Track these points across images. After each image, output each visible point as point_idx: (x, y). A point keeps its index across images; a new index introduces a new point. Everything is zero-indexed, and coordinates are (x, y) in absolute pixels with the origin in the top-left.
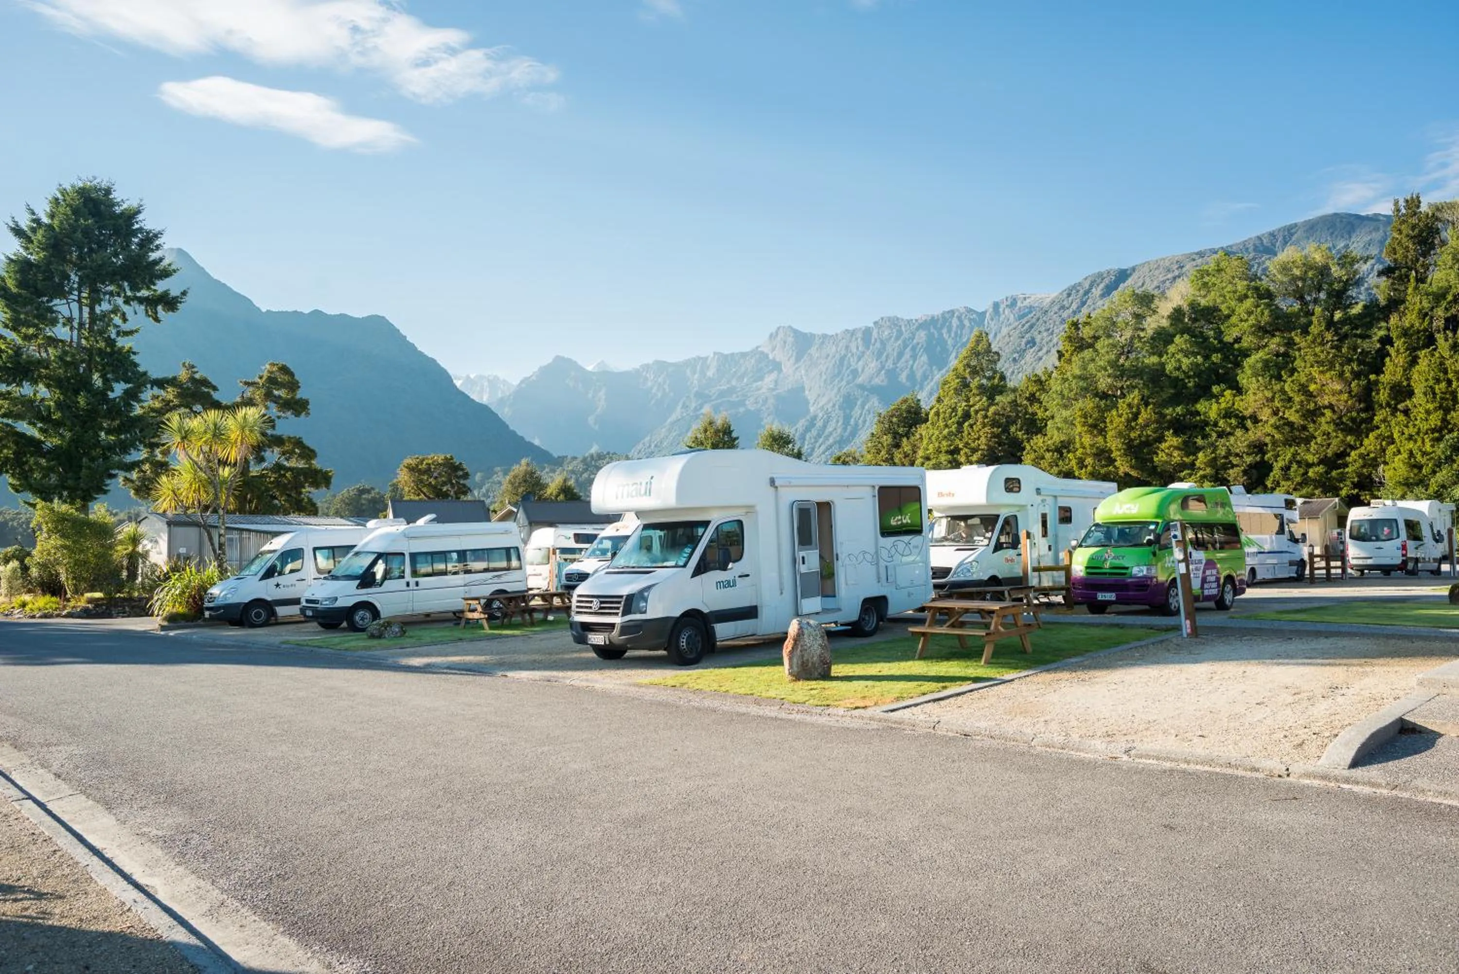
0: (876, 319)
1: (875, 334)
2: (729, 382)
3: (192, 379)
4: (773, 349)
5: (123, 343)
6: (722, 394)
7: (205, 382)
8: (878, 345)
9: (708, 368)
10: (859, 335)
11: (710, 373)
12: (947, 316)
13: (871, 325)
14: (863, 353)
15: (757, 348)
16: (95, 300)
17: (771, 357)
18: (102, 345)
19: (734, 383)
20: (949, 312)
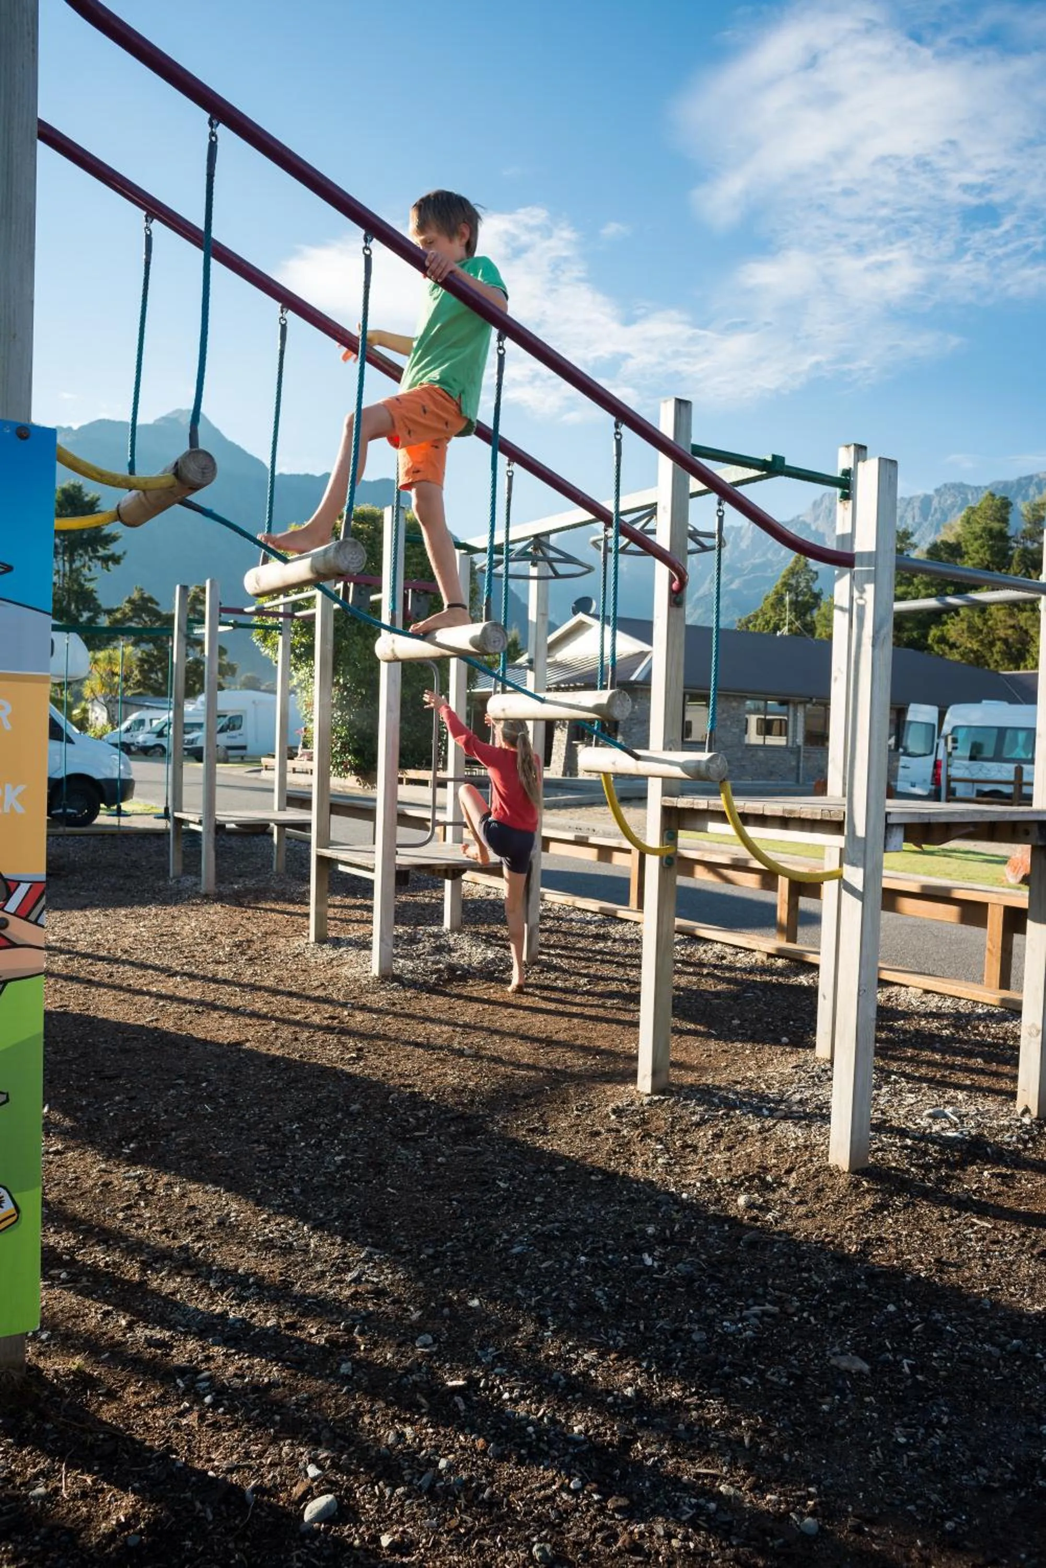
0: (938, 486)
1: (935, 503)
2: (764, 554)
3: (142, 598)
4: (816, 519)
5: (89, 586)
6: (755, 568)
7: (151, 600)
8: (938, 515)
9: (742, 538)
10: (917, 504)
11: (744, 545)
12: (1024, 482)
13: (931, 492)
14: (920, 525)
15: (798, 517)
16: (72, 561)
17: (813, 528)
18: (76, 587)
19: (769, 556)
20: (1026, 478)
